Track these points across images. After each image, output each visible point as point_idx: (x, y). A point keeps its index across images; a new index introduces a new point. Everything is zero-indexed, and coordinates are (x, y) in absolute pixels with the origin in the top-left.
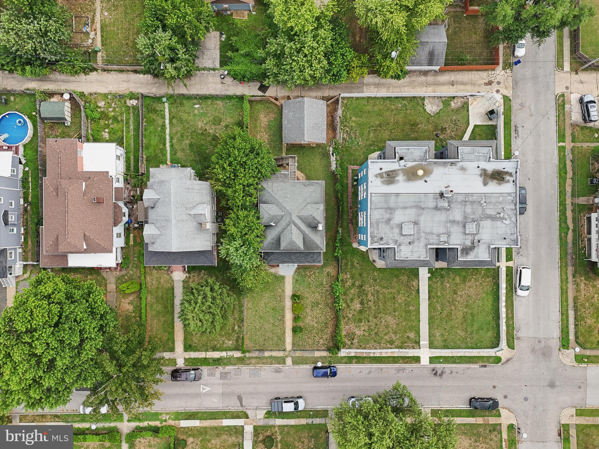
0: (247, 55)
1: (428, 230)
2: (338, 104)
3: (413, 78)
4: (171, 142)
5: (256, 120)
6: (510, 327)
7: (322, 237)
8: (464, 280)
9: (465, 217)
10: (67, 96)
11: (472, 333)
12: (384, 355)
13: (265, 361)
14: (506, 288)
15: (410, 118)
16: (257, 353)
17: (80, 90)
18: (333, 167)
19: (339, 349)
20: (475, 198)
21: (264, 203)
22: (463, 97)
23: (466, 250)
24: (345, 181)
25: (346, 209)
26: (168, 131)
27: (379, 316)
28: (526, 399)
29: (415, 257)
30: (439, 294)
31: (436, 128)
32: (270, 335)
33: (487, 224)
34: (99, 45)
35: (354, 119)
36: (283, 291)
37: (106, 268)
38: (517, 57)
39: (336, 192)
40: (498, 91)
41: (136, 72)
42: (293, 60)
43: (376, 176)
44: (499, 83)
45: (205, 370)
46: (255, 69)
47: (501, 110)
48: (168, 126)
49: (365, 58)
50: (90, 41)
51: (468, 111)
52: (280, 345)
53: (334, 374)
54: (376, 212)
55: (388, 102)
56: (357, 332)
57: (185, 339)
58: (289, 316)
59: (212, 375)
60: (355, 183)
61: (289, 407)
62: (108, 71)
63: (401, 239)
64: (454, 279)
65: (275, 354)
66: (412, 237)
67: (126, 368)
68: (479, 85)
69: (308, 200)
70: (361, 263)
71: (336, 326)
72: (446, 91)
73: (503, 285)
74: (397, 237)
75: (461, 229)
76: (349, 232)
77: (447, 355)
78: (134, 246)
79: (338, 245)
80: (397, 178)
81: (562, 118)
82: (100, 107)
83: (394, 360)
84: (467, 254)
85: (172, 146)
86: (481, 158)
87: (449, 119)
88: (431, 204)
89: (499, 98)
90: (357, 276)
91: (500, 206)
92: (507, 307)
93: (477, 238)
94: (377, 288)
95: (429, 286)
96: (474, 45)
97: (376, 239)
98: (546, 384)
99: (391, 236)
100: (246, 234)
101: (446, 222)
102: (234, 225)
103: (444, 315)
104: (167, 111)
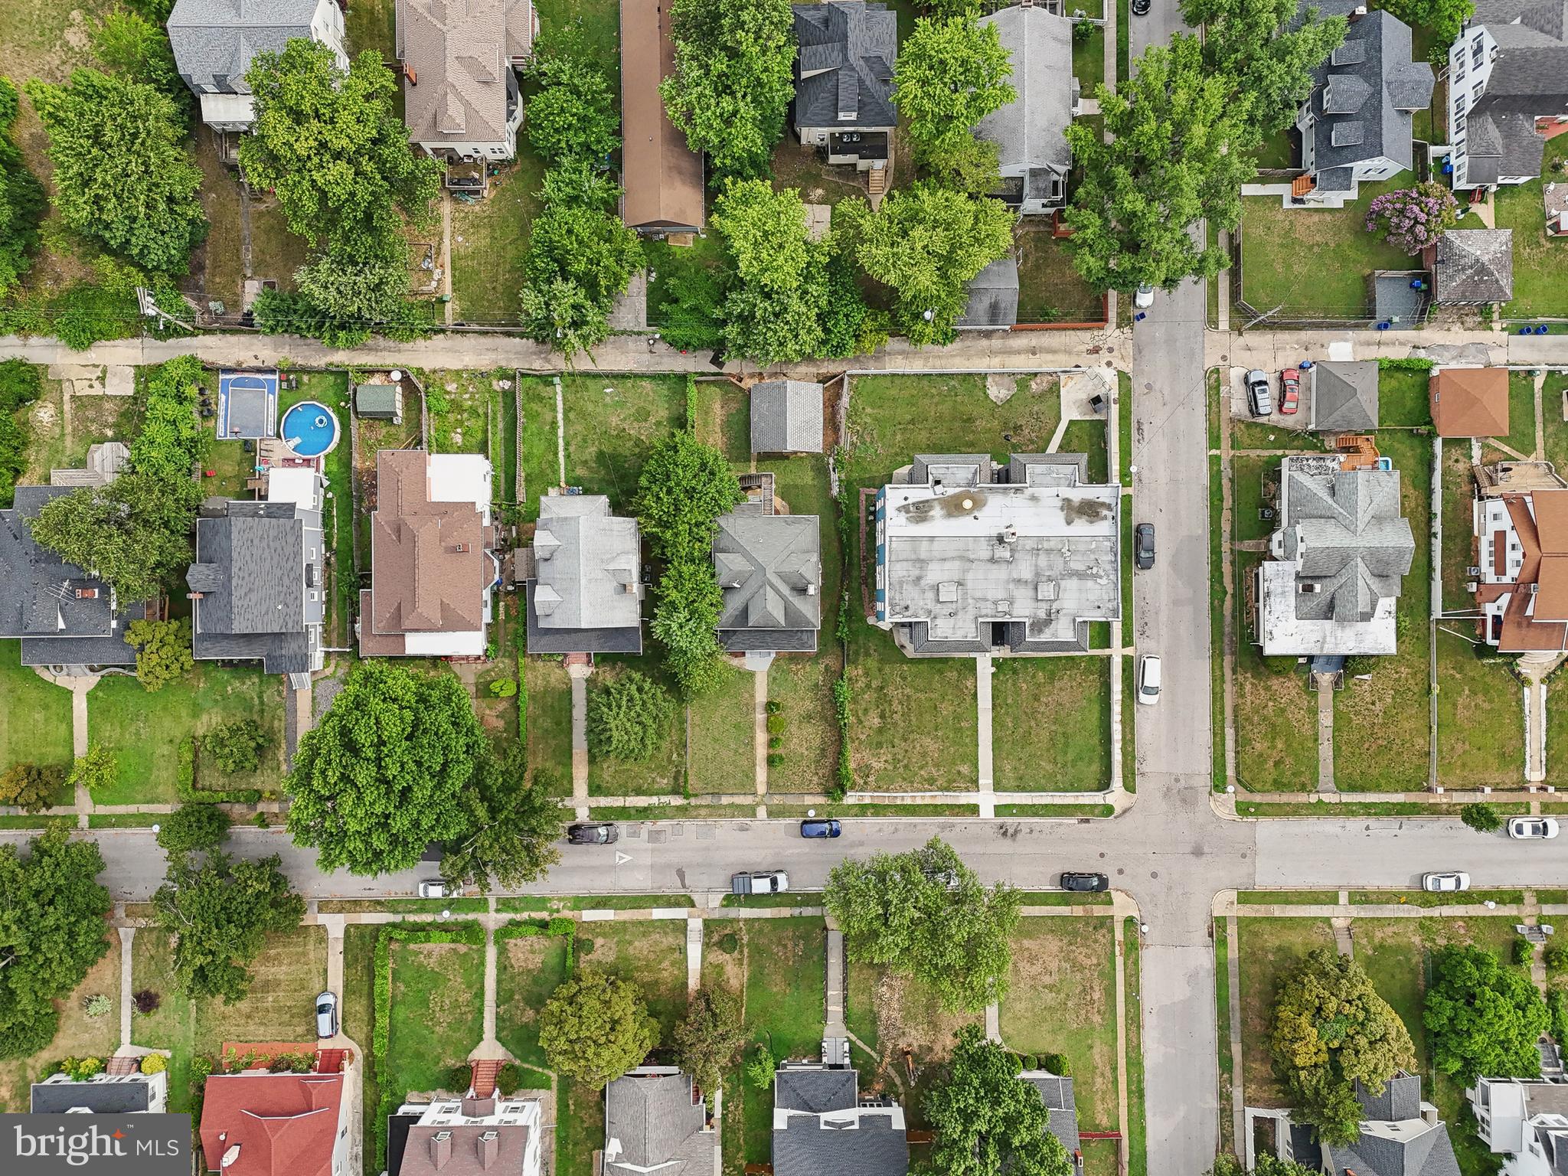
0: (694, 309)
1: (978, 595)
2: (842, 385)
3: (968, 343)
4: (566, 449)
5: (707, 413)
6: (1129, 755)
7: (814, 607)
8: (1051, 678)
9: (1037, 574)
10: (396, 376)
11: (1064, 766)
12: (919, 802)
13: (723, 812)
14: (1123, 691)
15: (962, 409)
16: (709, 798)
17: (415, 364)
18: (835, 491)
19: (844, 792)
20: (1052, 544)
21: (723, 551)
22: (1050, 374)
23: (1039, 626)
24: (855, 514)
25: (855, 560)
26: (561, 432)
27: (911, 737)
28: (1154, 875)
29: (958, 636)
30: (1009, 701)
31: (1005, 425)
32: (731, 769)
33: (1071, 585)
34: (448, 291)
35: (869, 410)
36: (752, 696)
37: (462, 658)
38: (1140, 307)
39: (839, 532)
40: (1109, 364)
41: (509, 334)
42: (769, 329)
43: (899, 509)
44: (1111, 350)
45: (622, 827)
46: (706, 334)
47: (1114, 394)
48: (561, 423)
49: (884, 318)
50: (434, 284)
51: (1059, 397)
52: (747, 783)
53: (836, 834)
54: (898, 566)
55: (925, 382)
56: (874, 764)
57: (590, 775)
58: (761, 738)
59: (634, 834)
60: (871, 518)
61: (761, 886)
62: (464, 333)
63: (937, 609)
64: (1034, 676)
65: (739, 800)
66: (954, 606)
67: (505, 813)
68: (1078, 354)
69: (792, 547)
70: (881, 650)
71: (840, 753)
72: (1023, 364)
73: (1117, 687)
74: (931, 605)
75: (1031, 593)
76: (861, 599)
77: (1024, 802)
78: (506, 621)
79: (843, 619)
80: (931, 513)
81: (1215, 409)
82: (448, 393)
83: (936, 810)
84: (1040, 631)
85: (567, 456)
86: (1062, 481)
87: (1027, 410)
88: (985, 554)
89: (1110, 377)
90: (874, 671)
91: (1092, 557)
92: (1123, 722)
93: (1055, 606)
94: (908, 691)
95: (994, 688)
96: (1070, 288)
97: (897, 609)
98: (1189, 849)
99: (921, 603)
100: (694, 601)
101: (1008, 582)
102: (675, 587)
103: (1017, 736)
104: (559, 398)
